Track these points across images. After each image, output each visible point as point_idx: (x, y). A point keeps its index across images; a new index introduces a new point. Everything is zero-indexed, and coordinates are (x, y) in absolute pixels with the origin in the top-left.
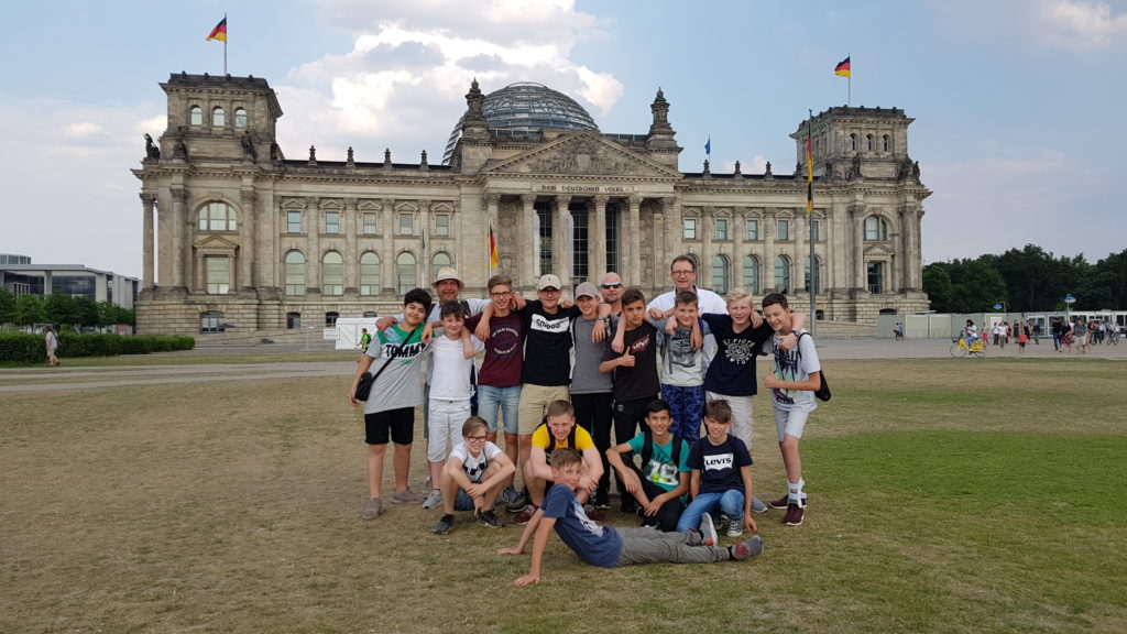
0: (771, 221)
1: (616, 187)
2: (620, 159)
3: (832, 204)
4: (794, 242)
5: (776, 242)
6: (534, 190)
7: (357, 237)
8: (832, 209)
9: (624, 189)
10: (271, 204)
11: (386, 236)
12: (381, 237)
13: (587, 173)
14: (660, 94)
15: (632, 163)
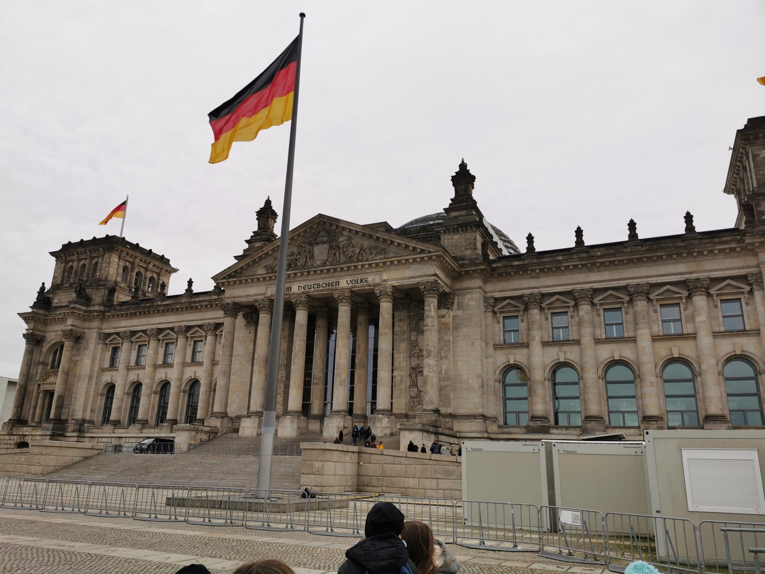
0: (641, 305)
1: (359, 277)
2: (366, 243)
3: (758, 266)
4: (693, 336)
5: (655, 339)
6: (269, 294)
7: (156, 367)
8: (760, 273)
9: (370, 279)
10: (94, 341)
11: (175, 365)
12: (171, 366)
13: (324, 264)
14: (463, 166)
15: (382, 246)
